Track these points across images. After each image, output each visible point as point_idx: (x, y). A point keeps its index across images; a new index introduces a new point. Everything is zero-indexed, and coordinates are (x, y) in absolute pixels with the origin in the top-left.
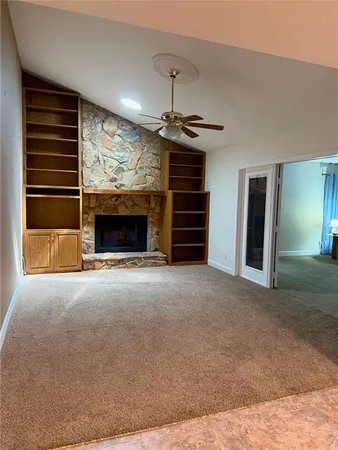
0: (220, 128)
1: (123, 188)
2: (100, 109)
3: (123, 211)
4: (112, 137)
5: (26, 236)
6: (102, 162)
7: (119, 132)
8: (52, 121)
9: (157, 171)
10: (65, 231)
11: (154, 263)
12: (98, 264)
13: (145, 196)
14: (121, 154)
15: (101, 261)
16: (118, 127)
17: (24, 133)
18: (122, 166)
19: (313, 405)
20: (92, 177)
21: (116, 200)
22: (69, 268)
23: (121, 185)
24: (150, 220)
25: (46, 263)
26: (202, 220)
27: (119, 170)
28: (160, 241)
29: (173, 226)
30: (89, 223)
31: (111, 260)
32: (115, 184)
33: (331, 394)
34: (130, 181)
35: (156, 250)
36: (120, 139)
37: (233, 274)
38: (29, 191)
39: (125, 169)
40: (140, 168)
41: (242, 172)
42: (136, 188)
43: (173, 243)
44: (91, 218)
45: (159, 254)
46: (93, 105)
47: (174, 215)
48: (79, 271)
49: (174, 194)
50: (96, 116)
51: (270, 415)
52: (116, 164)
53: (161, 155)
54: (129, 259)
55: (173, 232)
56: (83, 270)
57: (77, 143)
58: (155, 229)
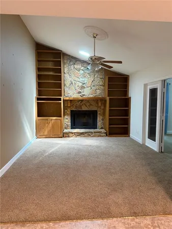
0: (120, 62)
1: (84, 96)
2: (73, 57)
3: (84, 108)
4: (79, 71)
5: (37, 120)
6: (74, 84)
7: (82, 68)
8: (50, 65)
9: (102, 87)
10: (54, 118)
11: (99, 135)
12: (71, 135)
13: (96, 100)
14: (83, 79)
15: (72, 133)
16: (82, 66)
17: (36, 72)
18: (84, 85)
19: (142, 225)
20: (69, 92)
21: (81, 103)
22: (57, 136)
23: (83, 95)
24: (99, 112)
25: (46, 133)
26: (127, 113)
27: (83, 87)
28: (104, 124)
29: (109, 116)
30: (68, 114)
31: (77, 133)
32: (80, 94)
33: (159, 220)
34: (88, 93)
35: (102, 128)
36: (83, 72)
37: (141, 143)
38: (38, 99)
39: (85, 86)
40: (93, 86)
41: (146, 86)
42: (91, 96)
43: (110, 125)
44: (68, 112)
45: (103, 130)
46: (69, 56)
47: (110, 110)
48: (61, 137)
49: (110, 99)
50: (71, 61)
51: (112, 226)
52: (80, 84)
53: (104, 79)
54: (86, 133)
55: (110, 119)
56: (63, 137)
57: (61, 75)
58: (101, 117)
